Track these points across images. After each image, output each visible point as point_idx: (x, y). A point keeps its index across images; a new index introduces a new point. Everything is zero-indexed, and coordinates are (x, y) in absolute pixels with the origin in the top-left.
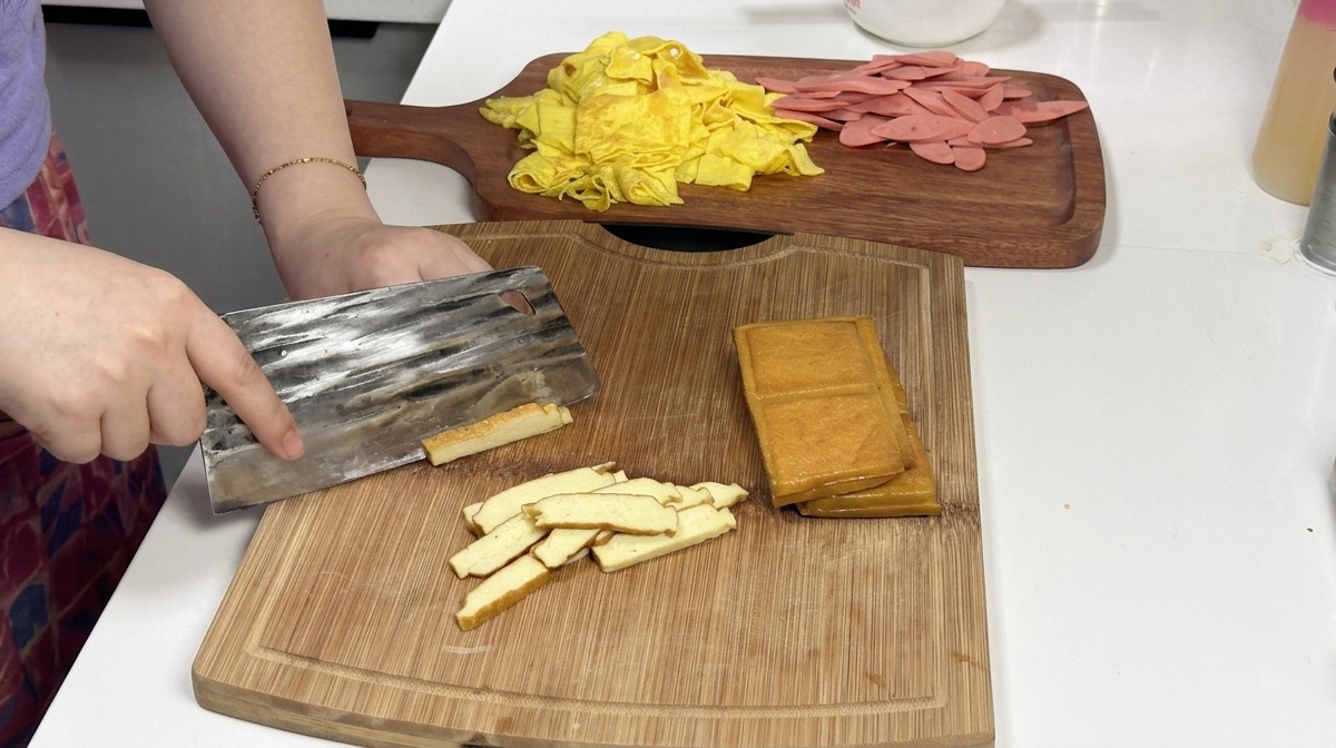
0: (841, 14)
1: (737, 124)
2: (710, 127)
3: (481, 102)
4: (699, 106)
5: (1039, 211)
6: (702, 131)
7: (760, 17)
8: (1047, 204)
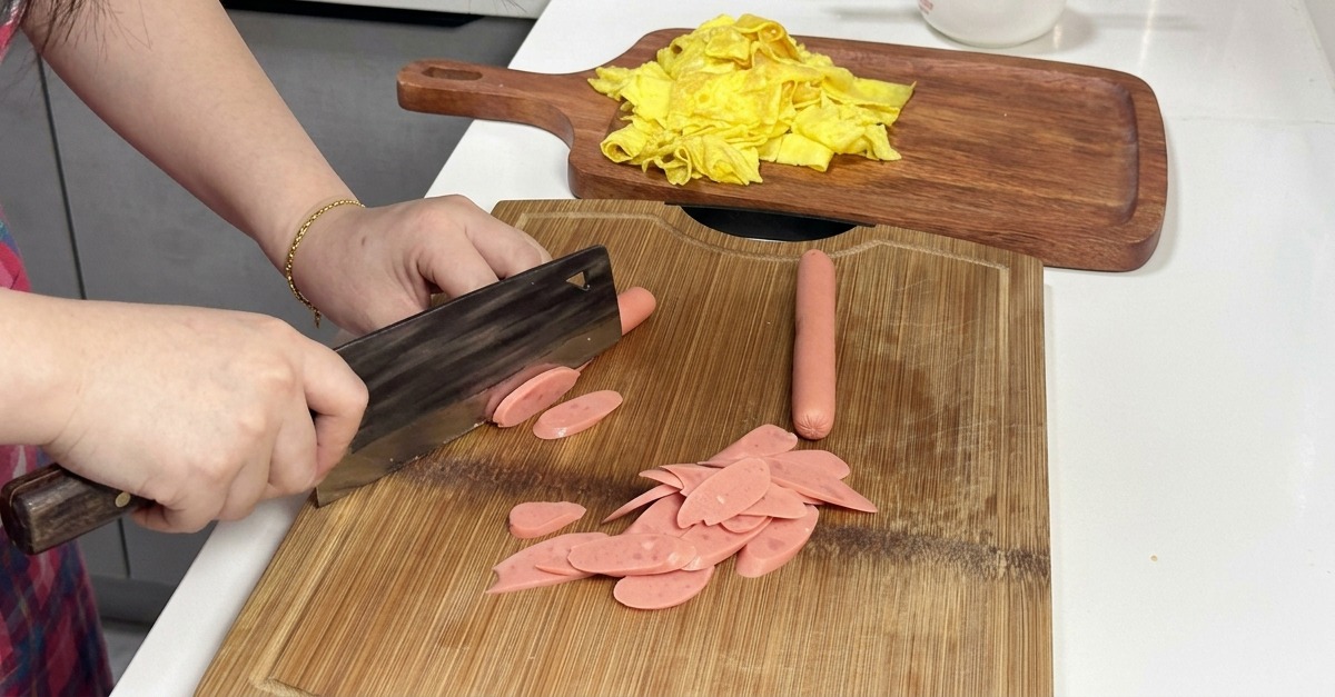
0: (917, 16)
1: (823, 104)
2: (798, 106)
3: (593, 73)
4: (789, 85)
5: (1100, 210)
6: (790, 111)
7: (847, 15)
8: (1111, 204)
